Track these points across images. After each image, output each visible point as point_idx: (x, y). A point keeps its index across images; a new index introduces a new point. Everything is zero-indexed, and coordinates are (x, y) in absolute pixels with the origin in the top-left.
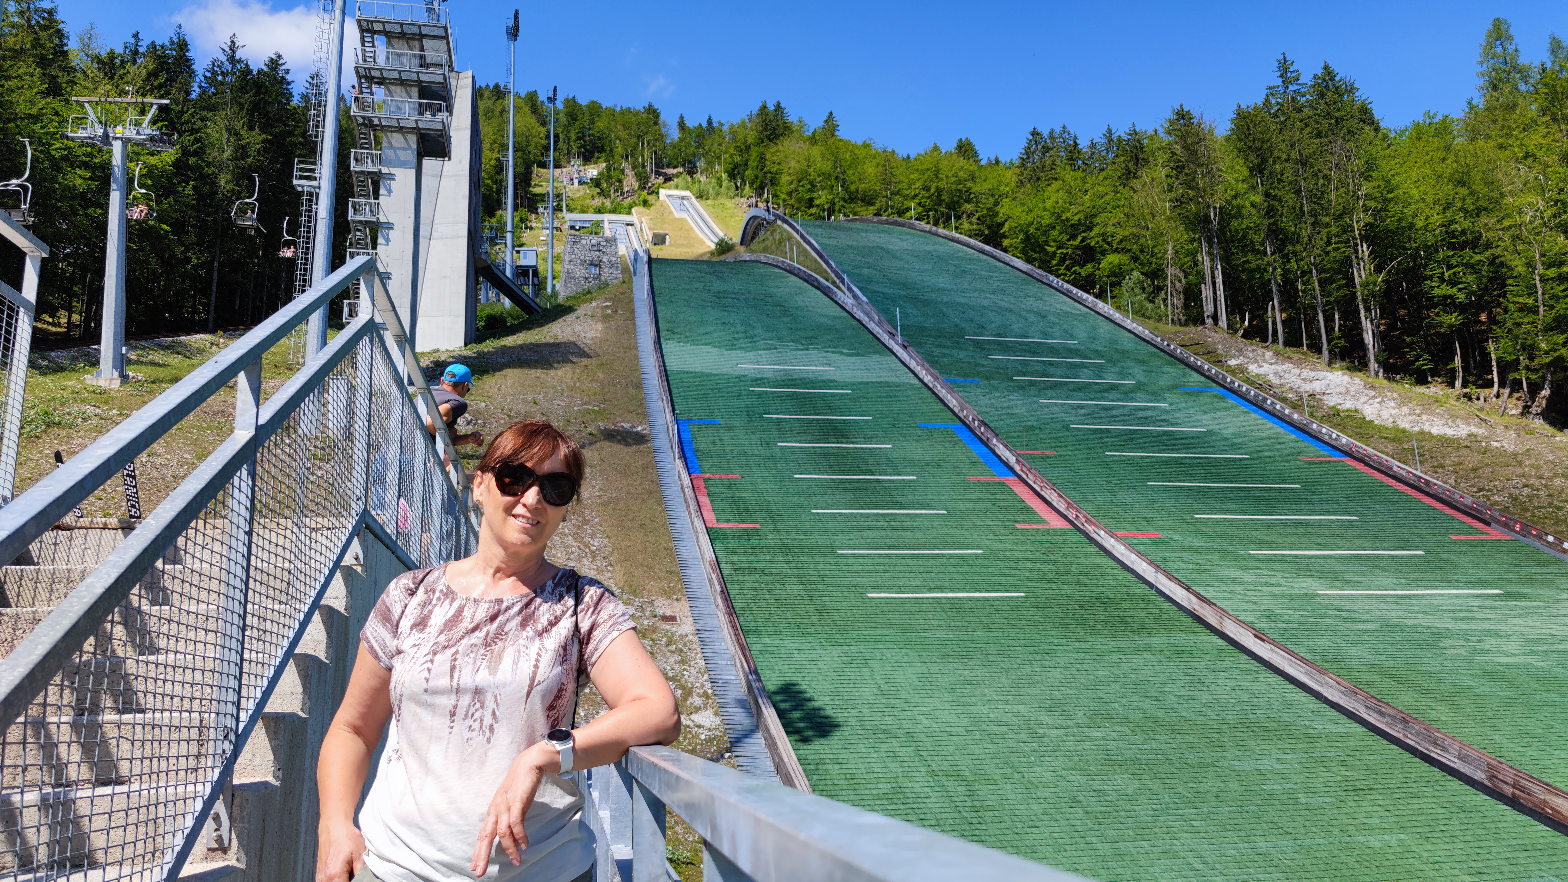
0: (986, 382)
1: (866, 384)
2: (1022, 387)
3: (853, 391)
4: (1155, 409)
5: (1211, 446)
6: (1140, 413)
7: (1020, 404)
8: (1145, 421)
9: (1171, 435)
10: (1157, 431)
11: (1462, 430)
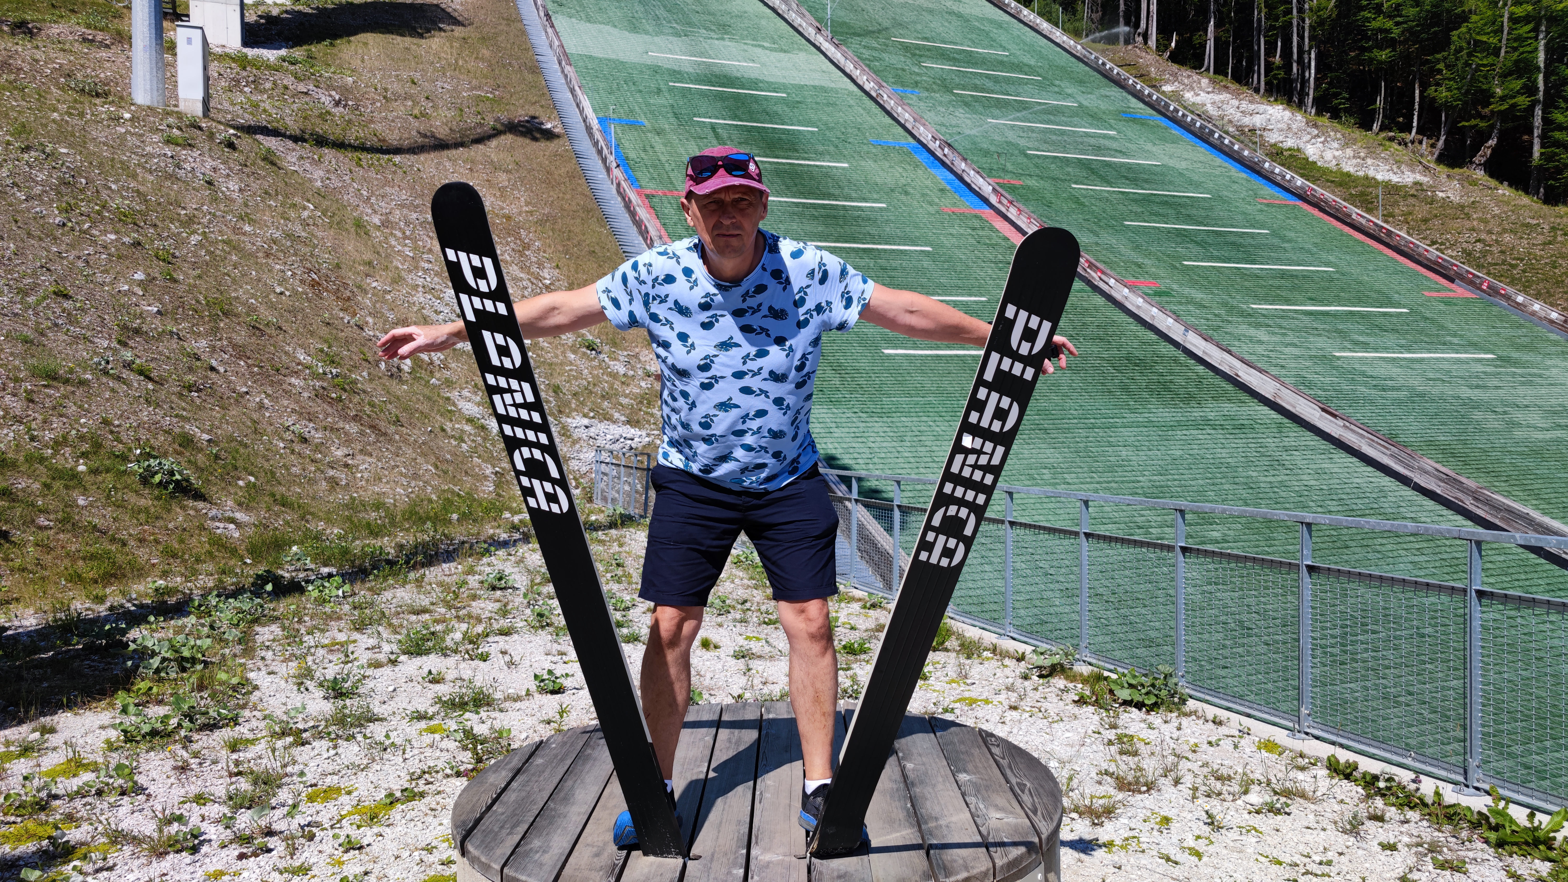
0: (926, 94)
1: (801, 87)
2: (966, 103)
3: (788, 94)
4: (1105, 137)
5: (1171, 182)
6: (1092, 141)
7: (968, 122)
8: (1098, 149)
9: (1129, 168)
10: (1114, 163)
11: (1408, 177)
